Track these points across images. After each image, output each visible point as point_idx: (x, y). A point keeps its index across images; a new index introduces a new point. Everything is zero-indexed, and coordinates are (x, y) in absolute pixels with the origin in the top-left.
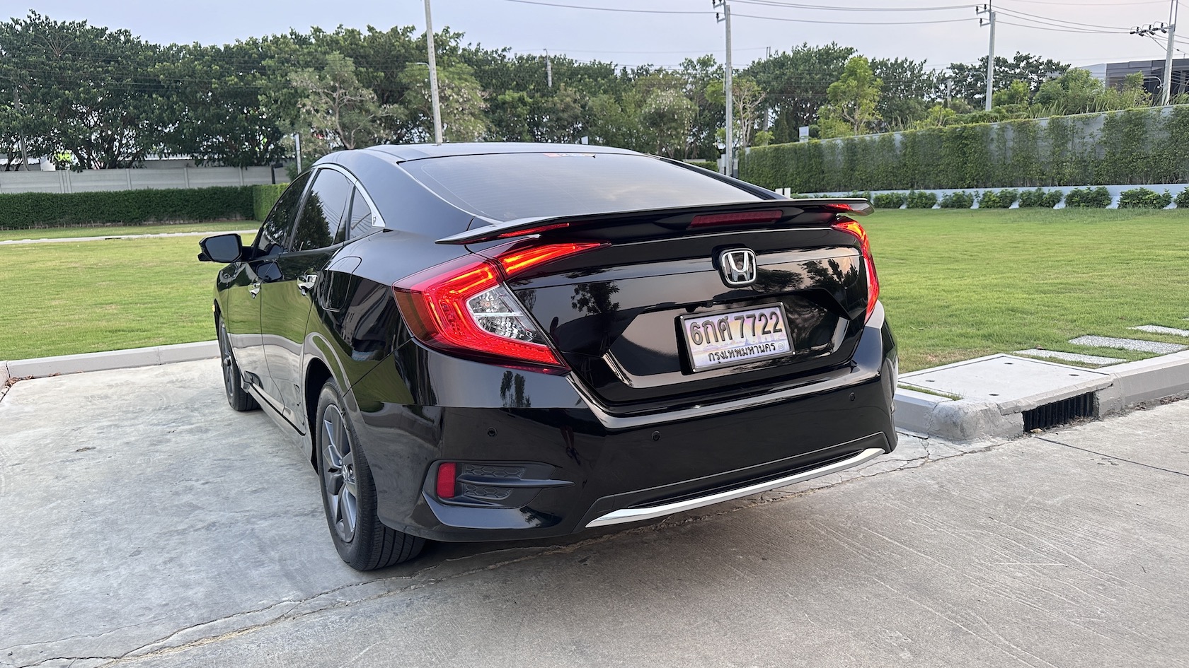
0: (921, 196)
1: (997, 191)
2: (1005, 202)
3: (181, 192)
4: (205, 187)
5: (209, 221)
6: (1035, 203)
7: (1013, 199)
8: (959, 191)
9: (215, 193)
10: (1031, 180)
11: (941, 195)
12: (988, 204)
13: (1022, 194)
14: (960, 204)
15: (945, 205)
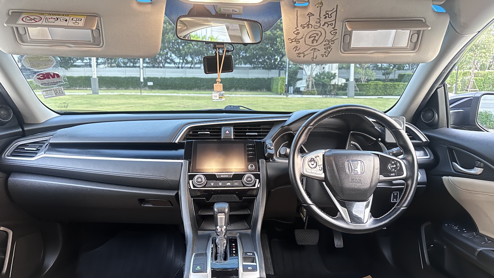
3: (244, 79)
4: (254, 78)
5: (254, 91)
9: (257, 80)
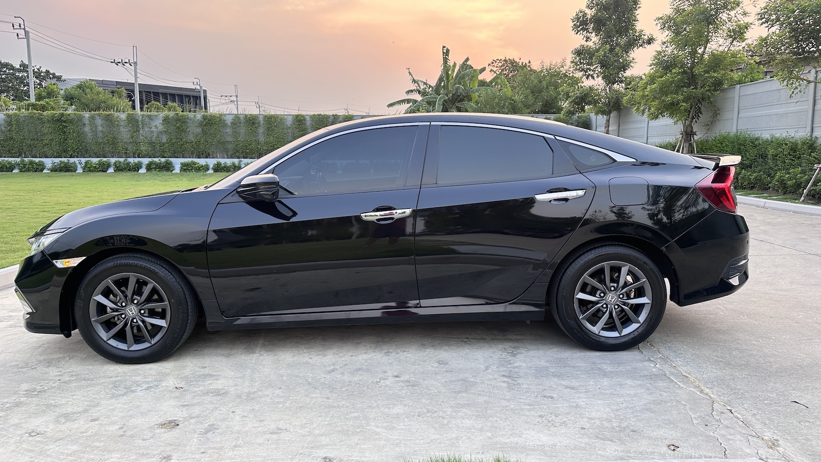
0: (31, 163)
1: (95, 160)
2: (103, 168)
6: (125, 169)
7: (109, 166)
8: (65, 160)
10: (119, 153)
11: (48, 162)
12: (89, 169)
13: (115, 163)
14: (67, 169)
15: (54, 170)
